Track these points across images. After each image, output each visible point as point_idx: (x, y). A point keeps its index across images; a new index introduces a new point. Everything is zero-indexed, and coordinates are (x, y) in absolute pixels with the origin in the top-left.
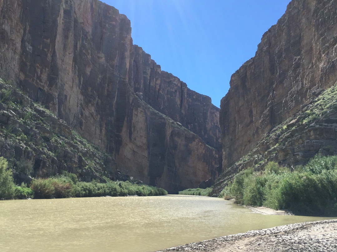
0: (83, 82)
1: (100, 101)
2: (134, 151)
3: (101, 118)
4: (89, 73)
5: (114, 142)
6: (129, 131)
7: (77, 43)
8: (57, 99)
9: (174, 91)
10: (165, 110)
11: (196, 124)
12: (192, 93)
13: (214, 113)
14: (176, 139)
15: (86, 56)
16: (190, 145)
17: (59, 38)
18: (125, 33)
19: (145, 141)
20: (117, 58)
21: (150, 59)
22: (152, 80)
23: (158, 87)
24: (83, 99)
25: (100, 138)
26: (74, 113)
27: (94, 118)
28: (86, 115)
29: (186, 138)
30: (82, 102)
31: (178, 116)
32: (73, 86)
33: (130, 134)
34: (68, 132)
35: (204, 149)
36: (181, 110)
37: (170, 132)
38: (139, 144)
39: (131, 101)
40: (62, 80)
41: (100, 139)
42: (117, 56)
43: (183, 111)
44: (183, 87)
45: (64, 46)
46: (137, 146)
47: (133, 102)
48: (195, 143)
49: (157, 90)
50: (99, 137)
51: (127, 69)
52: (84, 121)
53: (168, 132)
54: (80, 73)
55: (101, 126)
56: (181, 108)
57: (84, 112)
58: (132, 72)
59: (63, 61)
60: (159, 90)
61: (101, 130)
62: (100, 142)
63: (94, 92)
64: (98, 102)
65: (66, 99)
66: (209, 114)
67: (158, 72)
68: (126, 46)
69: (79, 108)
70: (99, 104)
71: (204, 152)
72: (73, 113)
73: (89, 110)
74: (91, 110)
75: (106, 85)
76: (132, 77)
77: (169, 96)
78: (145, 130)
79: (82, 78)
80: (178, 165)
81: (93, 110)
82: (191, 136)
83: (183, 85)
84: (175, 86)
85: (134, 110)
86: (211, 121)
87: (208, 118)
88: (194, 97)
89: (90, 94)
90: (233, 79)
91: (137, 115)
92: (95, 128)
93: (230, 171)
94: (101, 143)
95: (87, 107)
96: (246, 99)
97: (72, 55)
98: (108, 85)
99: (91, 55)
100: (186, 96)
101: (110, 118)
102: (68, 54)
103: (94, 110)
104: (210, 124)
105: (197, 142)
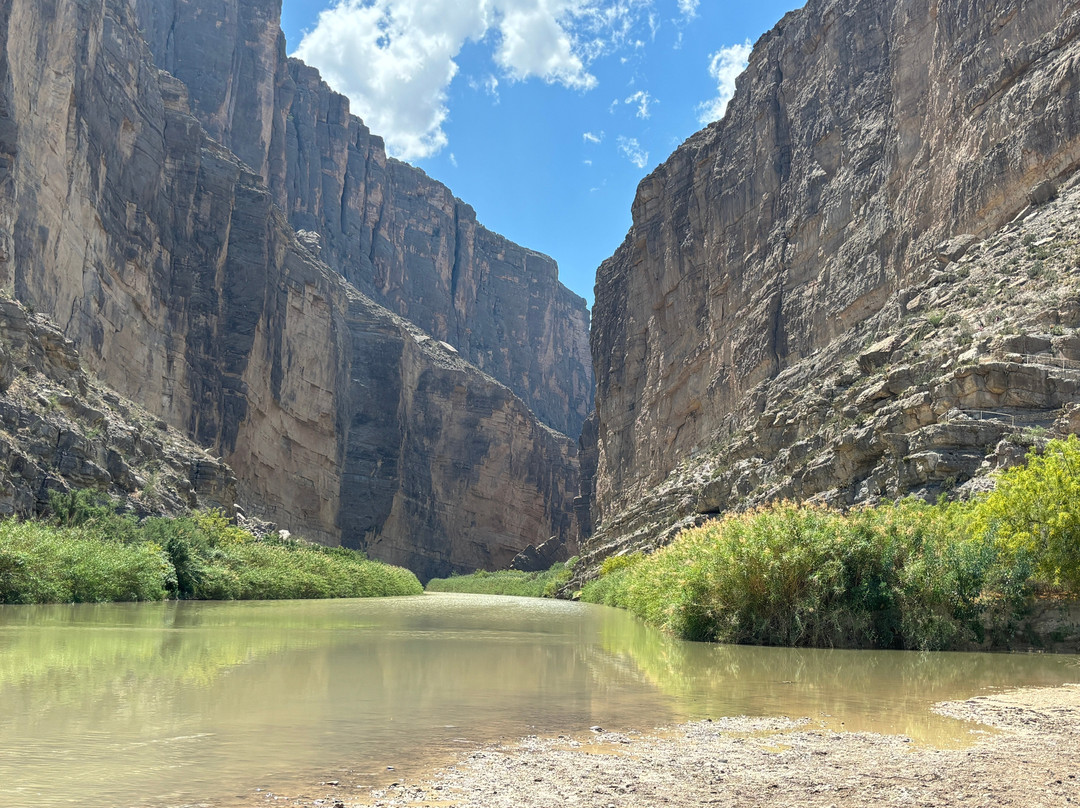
0: (107, 184)
1: (166, 256)
2: (286, 438)
3: (172, 318)
4: (128, 153)
5: (216, 403)
6: (271, 366)
7: (86, 37)
8: (12, 242)
9: (431, 233)
10: (398, 297)
11: (504, 351)
12: (490, 243)
13: (564, 315)
14: (436, 399)
15: (120, 86)
16: (484, 421)
17: (19, 14)
18: (259, 13)
19: (326, 403)
20: (227, 101)
21: (346, 114)
22: (353, 189)
23: (373, 216)
24: (104, 246)
25: (167, 391)
26: (71, 297)
27: (144, 317)
28: (114, 305)
29: (470, 396)
30: (103, 256)
31: (441, 319)
32: (69, 194)
33: (277, 377)
34: (66, 362)
35: (530, 439)
36: (453, 302)
37: (416, 375)
38: (305, 414)
39: (279, 262)
40: (29, 172)
41: (164, 394)
42: (229, 94)
43: (460, 306)
44: (463, 218)
45: (39, 45)
46: (298, 420)
47: (285, 266)
48: (503, 415)
49: (371, 225)
50: (164, 386)
51: (263, 143)
52: (107, 326)
53: (409, 377)
54: (96, 146)
55: (170, 345)
56: (453, 294)
57: (109, 291)
58: (283, 157)
59: (33, 100)
60: (378, 225)
61: (170, 361)
62: (167, 404)
63: (148, 221)
64: (160, 258)
65: (44, 242)
66: (548, 317)
67: (374, 161)
68: (263, 59)
69: (89, 277)
70: (164, 265)
71: (530, 447)
72: (68, 295)
73: (128, 286)
74: (134, 288)
75: (192, 197)
76: (283, 175)
77: (412, 249)
78: (328, 367)
79: (103, 169)
80: (440, 490)
81: (141, 285)
82: (488, 392)
83: (463, 212)
84: (432, 213)
85: (290, 294)
86: (555, 343)
87: (546, 331)
88: (499, 256)
89: (133, 228)
90: (645, 194)
91: (300, 311)
92: (146, 352)
93: (637, 513)
94: (170, 406)
95: (120, 275)
96: (687, 268)
97: (69, 80)
98: (198, 199)
99: (138, 86)
100: (471, 250)
101: (203, 318)
102: (53, 75)
103: (147, 289)
104: (551, 352)
105: (509, 411)
